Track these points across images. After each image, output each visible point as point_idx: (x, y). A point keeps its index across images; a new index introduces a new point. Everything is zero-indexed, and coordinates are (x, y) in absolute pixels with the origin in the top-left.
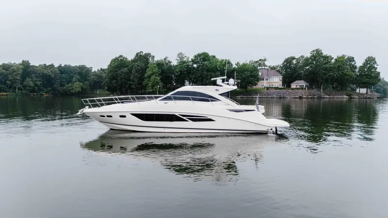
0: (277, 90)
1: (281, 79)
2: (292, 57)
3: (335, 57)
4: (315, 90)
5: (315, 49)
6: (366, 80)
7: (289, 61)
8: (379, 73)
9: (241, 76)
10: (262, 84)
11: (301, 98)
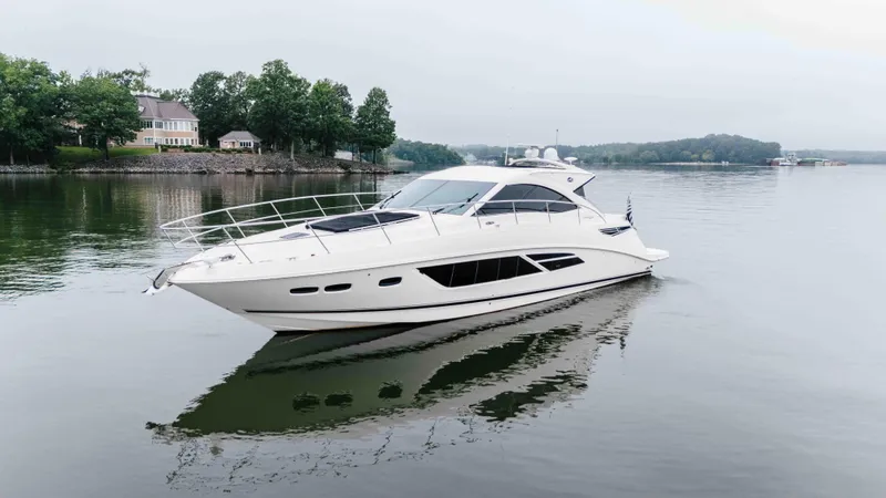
0: (191, 154)
1: (196, 125)
2: (215, 73)
3: (313, 83)
4: (278, 155)
5: (272, 60)
6: (373, 136)
7: (207, 83)
8: (393, 124)
9: (87, 112)
10: (148, 138)
11: (250, 173)
